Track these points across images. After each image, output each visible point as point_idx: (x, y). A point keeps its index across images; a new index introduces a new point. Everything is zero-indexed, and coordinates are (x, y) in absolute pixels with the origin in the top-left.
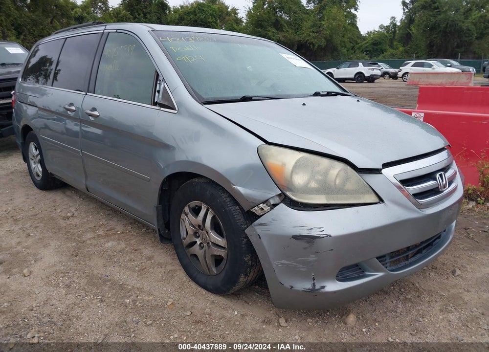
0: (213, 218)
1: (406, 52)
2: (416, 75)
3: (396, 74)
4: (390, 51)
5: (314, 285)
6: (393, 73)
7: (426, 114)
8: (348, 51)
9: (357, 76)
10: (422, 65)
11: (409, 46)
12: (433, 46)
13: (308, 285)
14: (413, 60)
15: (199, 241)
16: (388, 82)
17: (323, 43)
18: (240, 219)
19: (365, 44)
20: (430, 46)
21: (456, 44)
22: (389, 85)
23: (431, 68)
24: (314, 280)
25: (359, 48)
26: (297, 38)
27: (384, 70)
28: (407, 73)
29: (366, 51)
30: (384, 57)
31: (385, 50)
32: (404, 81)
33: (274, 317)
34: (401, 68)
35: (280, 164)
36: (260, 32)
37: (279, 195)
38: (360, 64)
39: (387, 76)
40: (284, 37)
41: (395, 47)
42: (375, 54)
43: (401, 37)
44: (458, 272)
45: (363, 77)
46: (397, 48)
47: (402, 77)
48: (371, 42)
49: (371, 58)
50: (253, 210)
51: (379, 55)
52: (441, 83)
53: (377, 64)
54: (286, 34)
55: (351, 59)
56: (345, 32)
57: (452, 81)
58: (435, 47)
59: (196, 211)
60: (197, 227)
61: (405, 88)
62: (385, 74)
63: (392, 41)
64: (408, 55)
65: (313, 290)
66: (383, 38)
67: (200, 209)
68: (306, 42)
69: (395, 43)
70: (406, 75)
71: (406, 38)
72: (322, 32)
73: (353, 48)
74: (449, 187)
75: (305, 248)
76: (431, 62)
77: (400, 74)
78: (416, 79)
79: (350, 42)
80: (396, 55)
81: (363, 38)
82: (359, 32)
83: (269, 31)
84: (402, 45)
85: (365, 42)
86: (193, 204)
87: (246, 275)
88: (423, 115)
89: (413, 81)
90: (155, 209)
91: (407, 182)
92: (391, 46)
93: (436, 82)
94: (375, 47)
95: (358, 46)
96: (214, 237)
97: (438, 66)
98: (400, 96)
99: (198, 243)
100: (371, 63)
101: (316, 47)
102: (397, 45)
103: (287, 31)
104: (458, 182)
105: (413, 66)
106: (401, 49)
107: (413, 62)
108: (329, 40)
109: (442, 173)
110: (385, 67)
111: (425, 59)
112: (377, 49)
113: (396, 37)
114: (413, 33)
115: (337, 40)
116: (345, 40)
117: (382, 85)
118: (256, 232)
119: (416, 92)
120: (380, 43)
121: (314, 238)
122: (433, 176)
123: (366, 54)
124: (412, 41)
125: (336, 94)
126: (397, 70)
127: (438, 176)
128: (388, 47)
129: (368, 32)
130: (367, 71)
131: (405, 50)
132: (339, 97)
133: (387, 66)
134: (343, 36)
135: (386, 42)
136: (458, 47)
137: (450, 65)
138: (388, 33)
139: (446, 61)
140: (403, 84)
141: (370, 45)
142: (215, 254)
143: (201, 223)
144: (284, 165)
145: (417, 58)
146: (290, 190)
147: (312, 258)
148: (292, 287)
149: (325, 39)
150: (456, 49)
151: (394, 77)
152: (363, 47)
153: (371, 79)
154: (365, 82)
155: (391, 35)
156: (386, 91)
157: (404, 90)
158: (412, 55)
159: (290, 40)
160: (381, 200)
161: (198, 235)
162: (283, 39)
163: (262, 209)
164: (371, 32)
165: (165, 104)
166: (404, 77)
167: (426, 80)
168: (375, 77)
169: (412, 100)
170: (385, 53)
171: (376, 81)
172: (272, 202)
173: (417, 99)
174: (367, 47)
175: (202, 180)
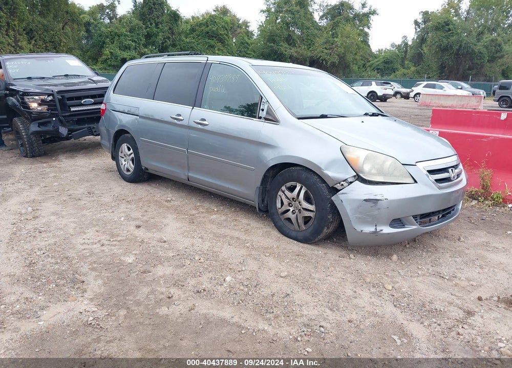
0: (306, 193)
1: (418, 72)
2: (428, 96)
3: (408, 94)
4: (402, 71)
5: (376, 229)
6: (405, 93)
7: (440, 132)
8: (359, 68)
9: (370, 95)
10: (433, 87)
11: (421, 66)
12: (445, 67)
13: (372, 229)
14: (424, 81)
15: (291, 209)
16: (399, 102)
17: (336, 60)
18: (326, 192)
19: (377, 62)
20: (442, 67)
21: (467, 66)
22: (402, 105)
23: (442, 89)
24: (376, 226)
25: (370, 66)
26: (309, 54)
27: (396, 89)
28: (419, 94)
29: (378, 69)
30: (396, 76)
31: (397, 69)
32: (416, 102)
33: (346, 255)
34: (413, 88)
35: (355, 157)
36: (273, 47)
37: (355, 176)
38: (374, 83)
39: (398, 96)
40: (296, 52)
41: (406, 66)
42: (387, 72)
43: (413, 57)
44: (462, 239)
45: (376, 96)
46: (409, 68)
47: (414, 97)
48: (383, 60)
49: (382, 76)
50: (336, 186)
51: (391, 74)
52: (452, 105)
53: (390, 83)
54: (299, 50)
55: (363, 77)
56: (357, 50)
57: (462, 103)
58: (446, 68)
59: (292, 189)
60: (291, 200)
61: (417, 108)
62: (397, 93)
63: (403, 59)
64: (420, 76)
65: (375, 232)
66: (395, 57)
67: (295, 187)
68: (319, 58)
69: (406, 62)
70: (418, 96)
71: (418, 58)
72: (335, 49)
73: (364, 65)
74: (457, 178)
75: (371, 207)
76: (442, 84)
77: (412, 95)
78: (428, 100)
79: (362, 60)
80: (408, 75)
81: (375, 57)
82: (371, 51)
83: (281, 46)
84: (413, 64)
85: (376, 60)
86: (289, 184)
87: (328, 228)
88: (438, 133)
89: (425, 102)
90: (258, 189)
91: (431, 172)
92: (403, 65)
93: (448, 104)
94: (387, 66)
95: (369, 63)
96: (306, 205)
97: (448, 88)
98: (413, 116)
99: (291, 210)
100: (384, 83)
101: (329, 64)
102: (408, 64)
103: (300, 46)
104: (463, 176)
105: (425, 87)
106: (413, 69)
107: (425, 83)
108: (342, 58)
109: (453, 169)
110: (397, 87)
111: (437, 80)
112: (388, 68)
113: (407, 57)
114: (424, 53)
115: (350, 57)
116: (358, 57)
117: (396, 104)
118: (339, 198)
119: (429, 113)
120: (392, 62)
121: (378, 200)
122: (446, 170)
123: (378, 73)
124: (423, 61)
125: (377, 115)
126: (408, 90)
127: (450, 170)
128: (399, 66)
129: (379, 50)
130: (380, 90)
131: (416, 70)
132: (380, 116)
133: (399, 86)
134: (356, 54)
135: (397, 61)
136: (470, 69)
137: (460, 87)
138: (399, 52)
139: (457, 83)
140: (415, 105)
141: (382, 63)
142: (306, 215)
143: (295, 197)
144: (358, 157)
145: (429, 79)
146: (363, 172)
147: (376, 212)
148: (362, 231)
149: (338, 55)
150: (468, 71)
151: (406, 96)
152: (374, 65)
153: (384, 98)
154: (377, 100)
155: (403, 54)
156: (399, 111)
157: (416, 111)
158: (423, 75)
159: (302, 55)
160: (416, 182)
161: (291, 205)
162: (295, 54)
163: (342, 185)
164: (382, 50)
165: (270, 118)
166: (416, 98)
167: (437, 101)
168: (387, 96)
169: (425, 121)
170: (397, 73)
171: (388, 100)
172: (350, 180)
173: (430, 119)
174: (378, 65)
175: (298, 168)
